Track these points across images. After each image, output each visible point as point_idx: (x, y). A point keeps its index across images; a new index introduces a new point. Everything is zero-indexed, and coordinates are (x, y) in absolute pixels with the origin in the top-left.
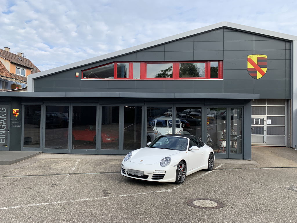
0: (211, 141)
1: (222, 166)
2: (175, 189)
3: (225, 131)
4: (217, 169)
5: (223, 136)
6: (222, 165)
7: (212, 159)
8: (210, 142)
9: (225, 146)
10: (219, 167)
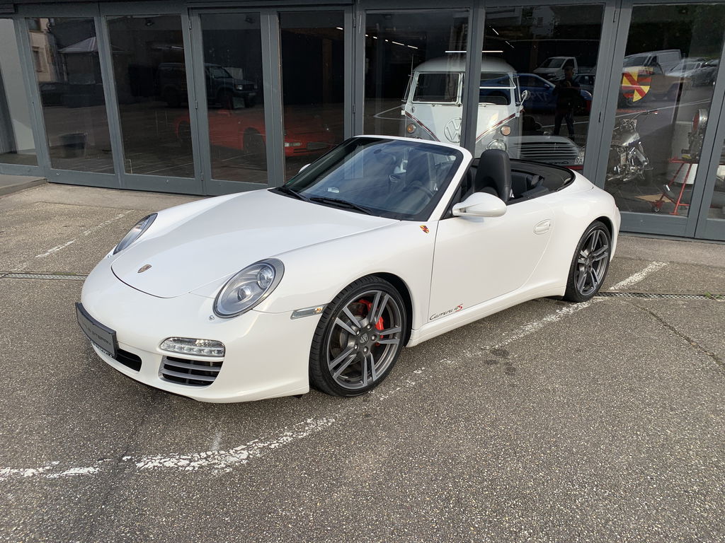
0: (643, 159)
1: (650, 276)
2: (287, 437)
3: (702, 118)
4: (622, 291)
5: (691, 143)
6: (652, 267)
7: (598, 247)
8: (638, 162)
9: (691, 181)
10: (636, 278)
